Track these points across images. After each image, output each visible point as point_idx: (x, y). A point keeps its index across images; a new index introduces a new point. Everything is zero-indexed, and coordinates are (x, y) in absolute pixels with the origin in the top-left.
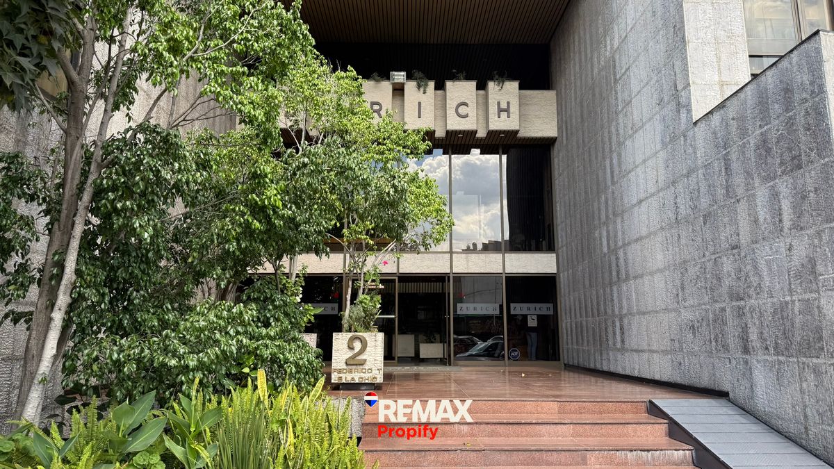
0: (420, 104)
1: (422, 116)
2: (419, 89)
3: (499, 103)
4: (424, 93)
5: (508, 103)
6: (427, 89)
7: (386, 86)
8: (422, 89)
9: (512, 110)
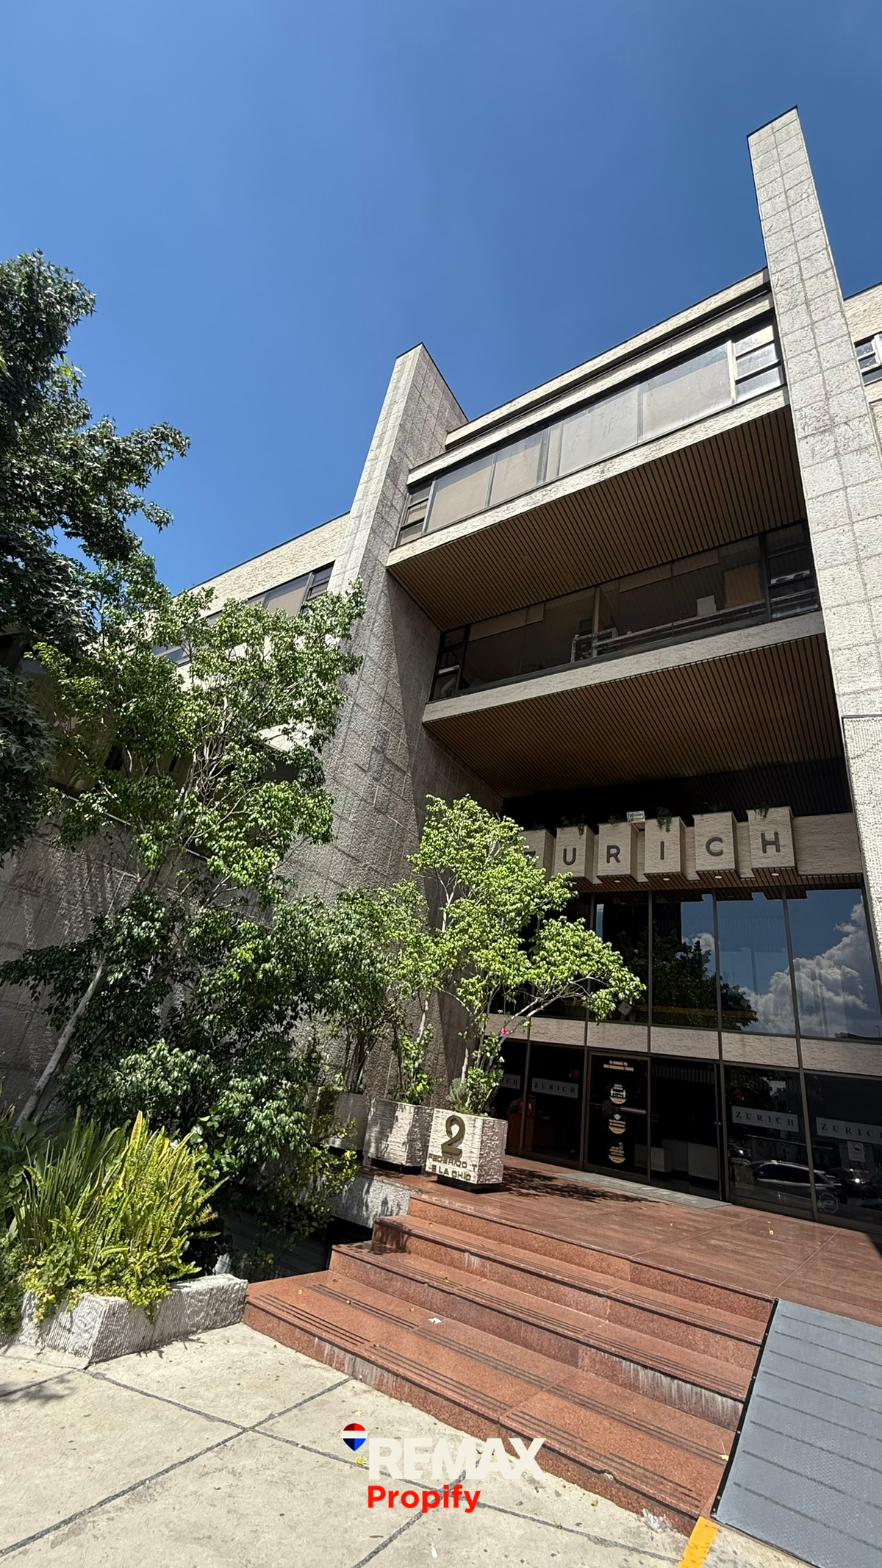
0: (662, 843)
1: (665, 856)
2: (661, 827)
3: (763, 835)
4: (668, 830)
5: (776, 834)
6: (671, 827)
7: (624, 828)
8: (664, 827)
9: (782, 842)
